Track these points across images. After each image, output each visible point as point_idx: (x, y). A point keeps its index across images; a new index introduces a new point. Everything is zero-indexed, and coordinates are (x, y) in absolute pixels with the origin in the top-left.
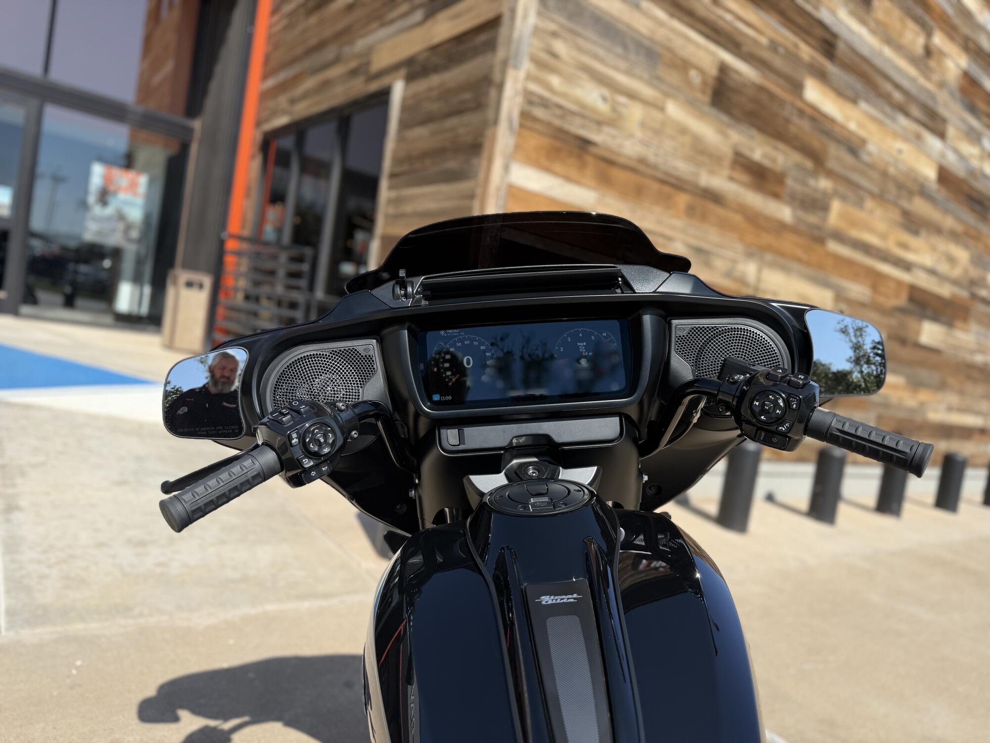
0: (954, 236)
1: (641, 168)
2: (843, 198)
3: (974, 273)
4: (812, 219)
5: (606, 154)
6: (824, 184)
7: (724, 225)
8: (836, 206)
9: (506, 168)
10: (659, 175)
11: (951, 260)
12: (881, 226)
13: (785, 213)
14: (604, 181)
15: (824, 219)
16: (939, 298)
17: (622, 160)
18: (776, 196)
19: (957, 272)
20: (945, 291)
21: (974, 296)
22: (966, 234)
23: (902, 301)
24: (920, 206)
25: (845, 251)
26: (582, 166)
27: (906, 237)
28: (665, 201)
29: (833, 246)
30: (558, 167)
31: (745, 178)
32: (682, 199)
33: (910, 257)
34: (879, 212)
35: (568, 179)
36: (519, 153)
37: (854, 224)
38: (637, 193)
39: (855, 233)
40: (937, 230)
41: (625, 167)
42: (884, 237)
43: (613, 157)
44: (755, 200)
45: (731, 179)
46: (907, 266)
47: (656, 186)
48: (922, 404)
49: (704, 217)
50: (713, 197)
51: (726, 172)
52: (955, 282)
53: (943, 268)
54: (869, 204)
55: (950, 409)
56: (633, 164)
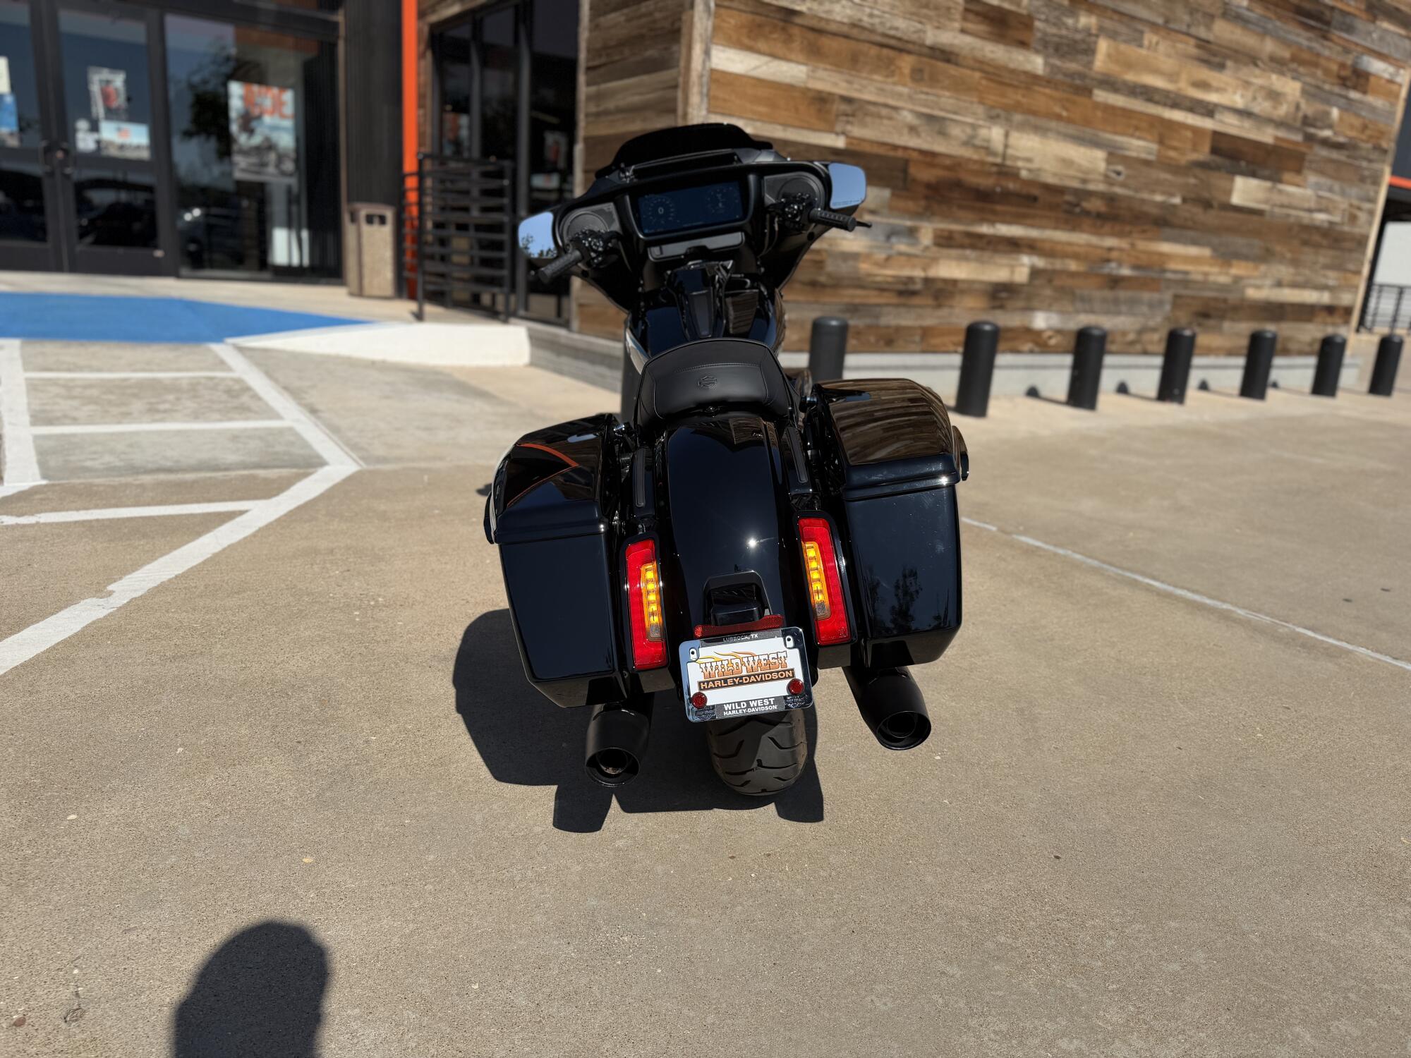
0: (1278, 64)
1: (855, 32)
2: (1113, 35)
3: (1308, 108)
4: (1073, 66)
5: (814, 23)
6: (1086, 20)
7: (959, 87)
8: (1103, 46)
9: (707, 53)
10: (879, 39)
11: (1274, 96)
12: (1168, 64)
13: (1036, 63)
14: (814, 53)
15: (1089, 64)
16: (1258, 145)
17: (833, 27)
18: (1023, 44)
19: (1283, 110)
20: (1267, 136)
21: (1310, 138)
22: (1294, 59)
23: (1203, 154)
24: (1223, 31)
25: (1119, 100)
26: (789, 39)
27: (1205, 74)
28: (888, 67)
29: (1101, 96)
30: (761, 45)
31: (982, 28)
32: (906, 63)
33: (1213, 98)
34: (1163, 47)
35: (774, 56)
36: (720, 35)
37: (1129, 65)
38: (852, 63)
39: (1130, 77)
40: (1252, 59)
41: (835, 34)
42: (1172, 77)
43: (822, 25)
44: (996, 52)
45: (963, 31)
46: (1209, 110)
47: (874, 51)
48: (1237, 279)
49: (934, 80)
50: (945, 55)
51: (957, 25)
52: (1280, 124)
53: (1262, 106)
54: (1149, 38)
55: (1279, 284)
56: (845, 29)
